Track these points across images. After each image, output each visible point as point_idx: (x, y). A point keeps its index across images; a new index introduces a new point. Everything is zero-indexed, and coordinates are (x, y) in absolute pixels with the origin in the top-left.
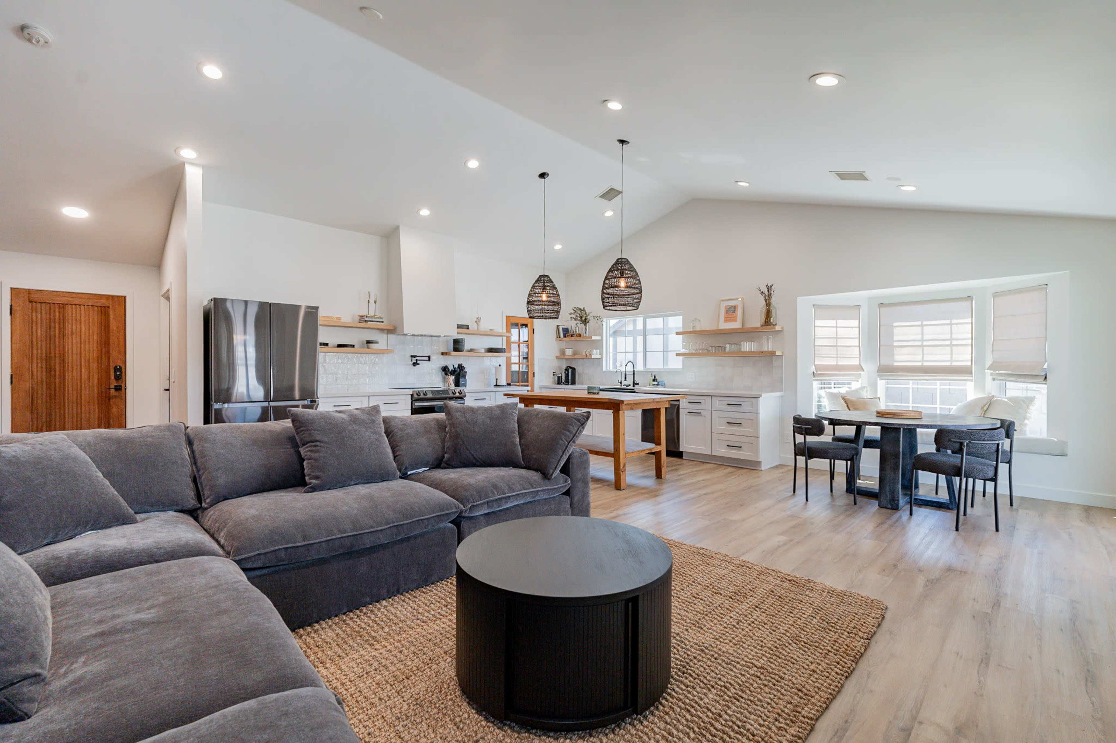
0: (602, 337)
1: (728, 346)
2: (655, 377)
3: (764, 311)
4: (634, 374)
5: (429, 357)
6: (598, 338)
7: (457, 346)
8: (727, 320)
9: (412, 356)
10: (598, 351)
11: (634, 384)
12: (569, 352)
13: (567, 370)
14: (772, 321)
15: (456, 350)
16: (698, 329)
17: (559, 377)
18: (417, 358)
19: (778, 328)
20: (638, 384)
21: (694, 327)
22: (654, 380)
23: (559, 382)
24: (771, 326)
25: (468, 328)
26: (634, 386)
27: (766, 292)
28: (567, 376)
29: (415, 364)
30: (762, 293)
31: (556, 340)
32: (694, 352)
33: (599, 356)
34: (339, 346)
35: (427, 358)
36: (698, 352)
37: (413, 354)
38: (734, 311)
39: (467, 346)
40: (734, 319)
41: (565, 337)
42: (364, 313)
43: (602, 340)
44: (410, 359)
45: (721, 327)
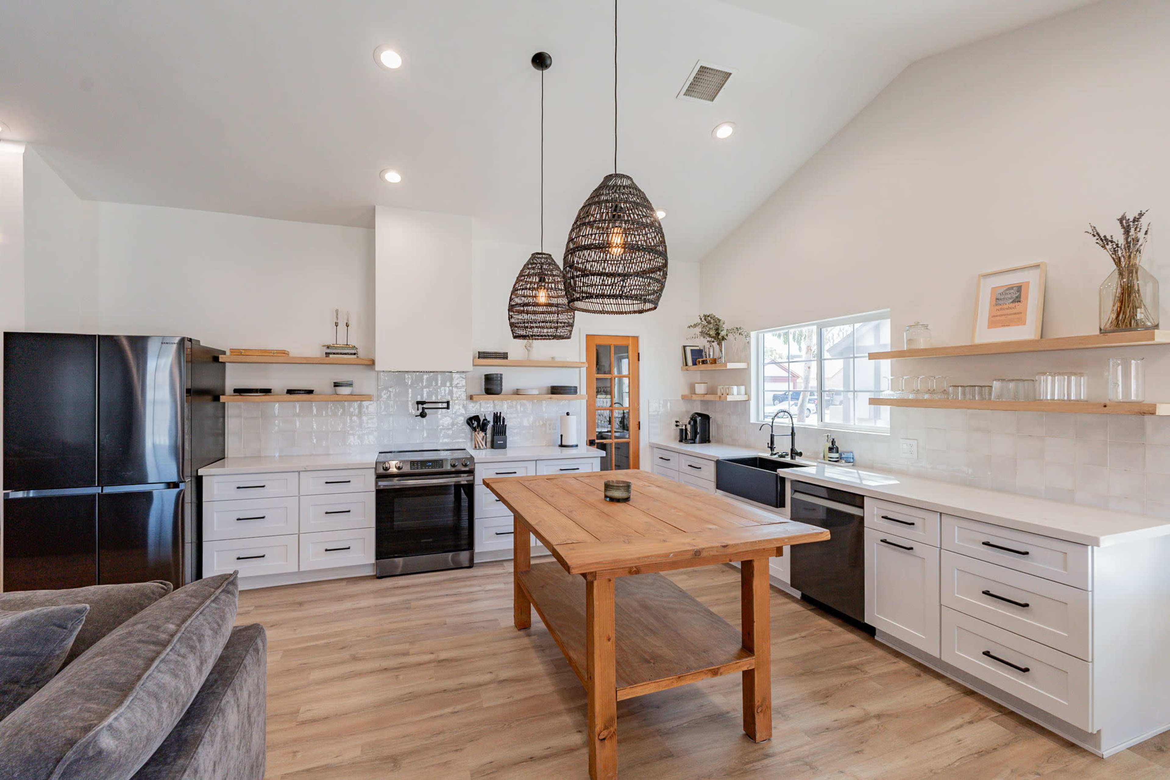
0: (749, 365)
1: (996, 384)
2: (833, 442)
3: (1114, 289)
4: (793, 434)
5: (448, 403)
6: (742, 365)
7: (489, 387)
8: (994, 322)
9: (418, 403)
10: (743, 388)
11: (794, 453)
12: (700, 389)
13: (693, 419)
14: (1139, 316)
15: (489, 391)
16: (922, 344)
17: (681, 430)
18: (425, 406)
19: (1160, 336)
20: (800, 454)
21: (910, 341)
22: (831, 450)
23: (683, 437)
24: (1140, 333)
25: (507, 358)
26: (792, 458)
27: (1119, 237)
28: (694, 427)
29: (423, 415)
30: (1104, 241)
31: (682, 370)
32: (911, 397)
33: (744, 398)
34: (290, 392)
35: (445, 405)
36: (920, 397)
37: (419, 399)
38: (1018, 300)
39: (508, 385)
40: (1019, 319)
41: (694, 364)
42: (331, 342)
43: (747, 370)
44: (416, 406)
45: (978, 341)
